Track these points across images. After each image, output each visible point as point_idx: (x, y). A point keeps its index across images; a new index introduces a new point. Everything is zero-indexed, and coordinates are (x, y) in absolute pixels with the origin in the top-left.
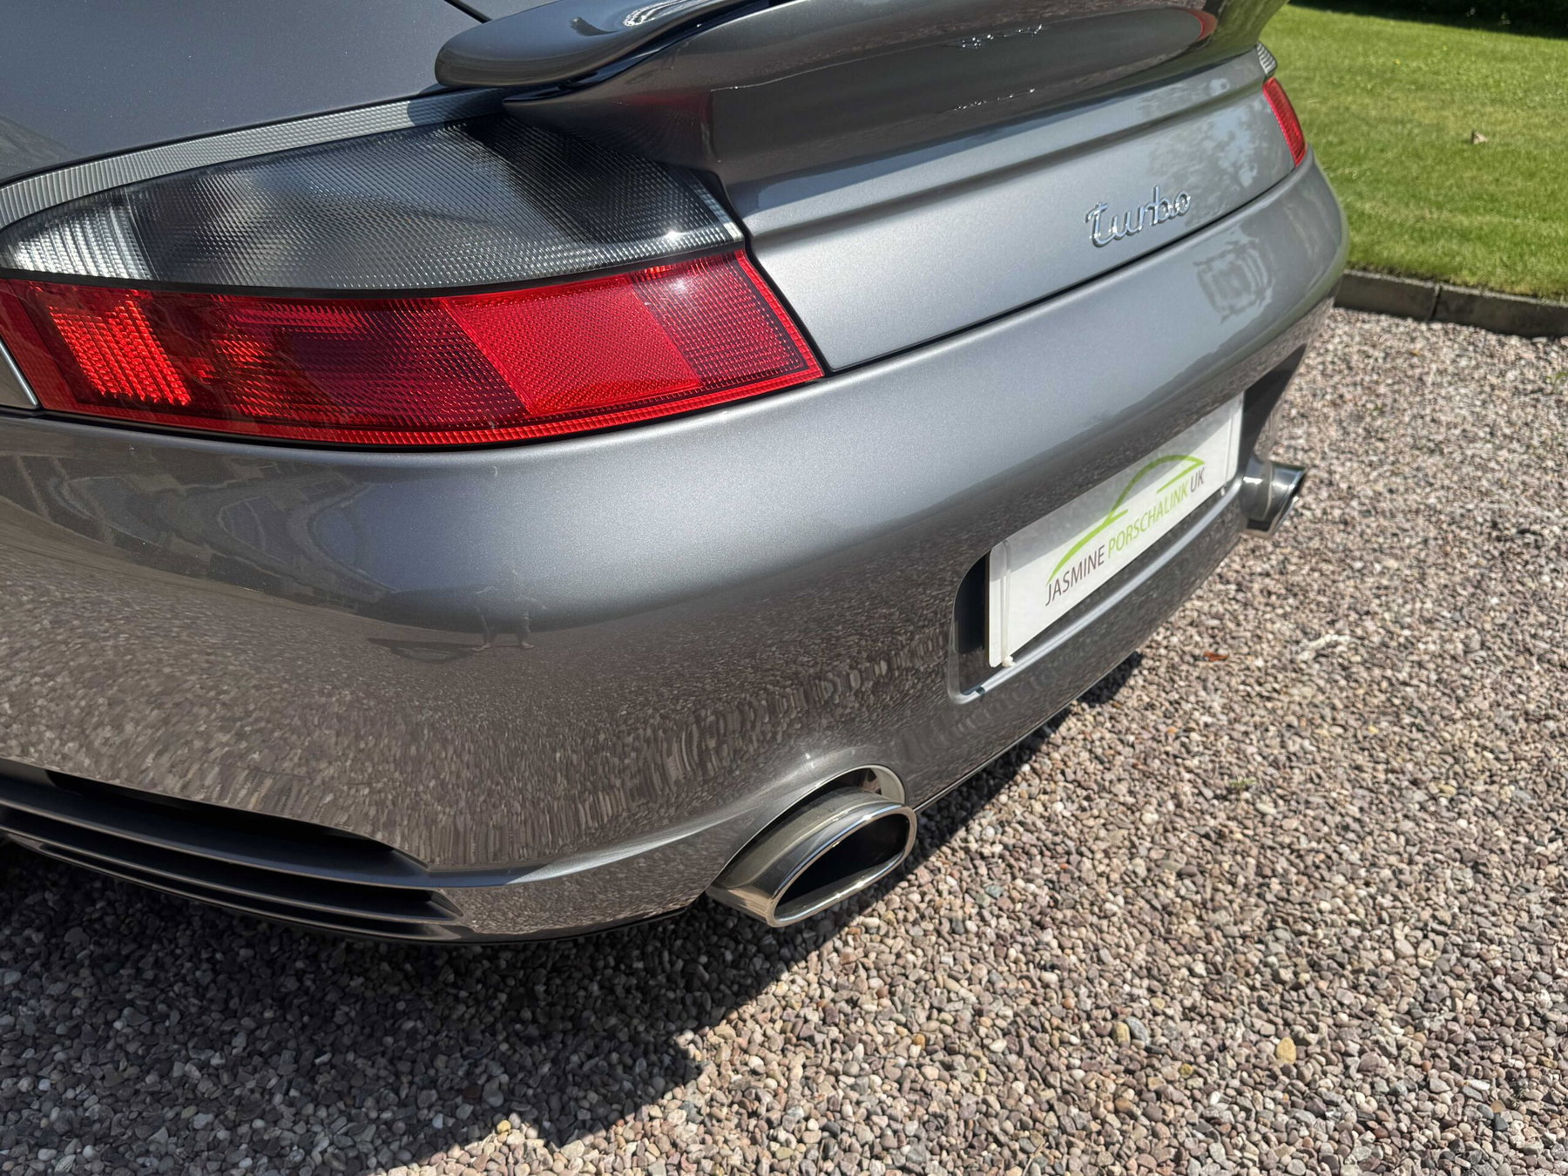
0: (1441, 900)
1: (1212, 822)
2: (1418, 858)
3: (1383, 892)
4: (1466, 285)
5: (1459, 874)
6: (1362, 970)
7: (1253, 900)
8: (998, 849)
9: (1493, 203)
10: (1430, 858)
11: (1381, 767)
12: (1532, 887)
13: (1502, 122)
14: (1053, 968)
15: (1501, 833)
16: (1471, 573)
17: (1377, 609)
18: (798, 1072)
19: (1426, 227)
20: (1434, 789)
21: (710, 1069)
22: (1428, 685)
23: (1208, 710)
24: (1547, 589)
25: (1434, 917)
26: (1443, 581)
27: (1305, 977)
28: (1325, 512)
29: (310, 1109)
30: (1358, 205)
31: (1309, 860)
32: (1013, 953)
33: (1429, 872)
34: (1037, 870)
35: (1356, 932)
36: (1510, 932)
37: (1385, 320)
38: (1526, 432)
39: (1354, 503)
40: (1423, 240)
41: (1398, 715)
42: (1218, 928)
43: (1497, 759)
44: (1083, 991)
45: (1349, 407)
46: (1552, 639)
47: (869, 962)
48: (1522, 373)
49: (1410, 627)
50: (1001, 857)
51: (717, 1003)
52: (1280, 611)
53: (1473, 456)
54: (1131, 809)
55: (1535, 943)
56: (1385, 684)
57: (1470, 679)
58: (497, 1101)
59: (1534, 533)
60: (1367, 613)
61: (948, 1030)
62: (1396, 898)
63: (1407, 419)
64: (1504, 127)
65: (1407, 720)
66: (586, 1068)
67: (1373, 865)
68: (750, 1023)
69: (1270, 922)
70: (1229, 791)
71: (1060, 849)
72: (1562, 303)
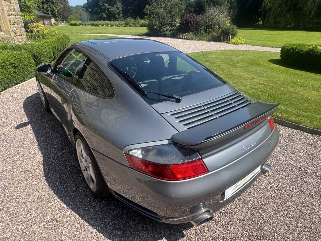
0: (282, 230)
1: (252, 212)
2: (280, 223)
3: (274, 228)
4: (303, 125)
5: (285, 227)
6: (269, 239)
7: (256, 225)
8: (224, 212)
9: (309, 110)
10: (282, 223)
11: (277, 207)
12: (296, 231)
14: (229, 231)
15: (293, 221)
16: (296, 176)
17: (280, 181)
18: (197, 239)
19: (298, 114)
20: (284, 212)
21: (187, 236)
22: (286, 195)
23: (254, 194)
24: (307, 181)
25: (281, 233)
26: (291, 177)
27: (262, 238)
28: (275, 163)
29: (143, 232)
30: (288, 109)
31: (265, 220)
32: (224, 227)
33: (281, 226)
34: (229, 216)
35: (269, 233)
36: (291, 238)
37: (290, 129)
38: (309, 151)
39: (280, 162)
40: (297, 116)
41: (281, 199)
42: (251, 229)
43: (294, 209)
44: (232, 235)
45: (282, 144)
46: (306, 190)
47: (206, 225)
48: (310, 141)
49: (285, 185)
51: (188, 227)
52: (266, 179)
53: (300, 155)
54: (242, 208)
56: (280, 194)
57: (292, 195)
58: (163, 235)
59: (307, 171)
60: (279, 181)
61: (215, 237)
62: (276, 229)
63: (290, 147)
64: (314, 95)
65: (282, 200)
66: (173, 233)
67: (274, 223)
68: (192, 231)
69: (258, 229)
70: (255, 208)
71: (232, 213)
72: (318, 130)
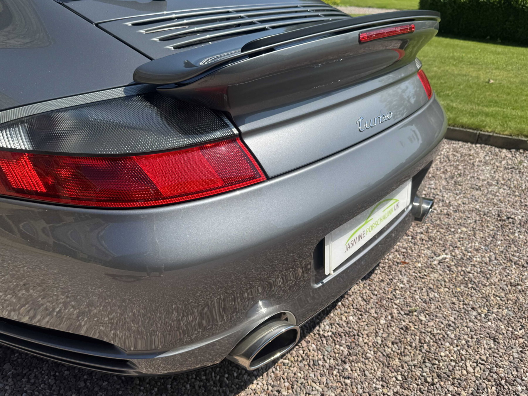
0: (483, 352)
1: (404, 323)
2: (474, 336)
3: (462, 349)
4: (488, 132)
5: (488, 342)
6: (455, 378)
7: (418, 352)
8: (330, 334)
9: (496, 103)
10: (478, 336)
11: (461, 303)
12: (514, 347)
13: (499, 76)
14: (349, 378)
15: (503, 327)
16: (491, 232)
17: (459, 246)
19: (474, 112)
20: (480, 311)
22: (477, 273)
23: (402, 282)
24: (517, 238)
25: (480, 358)
26: (481, 236)
27: (436, 380)
28: (441, 211)
30: (451, 104)
31: (437, 337)
32: (335, 372)
33: (478, 342)
34: (343, 342)
35: (453, 364)
36: (507, 364)
37: (461, 143)
38: (509, 182)
39: (451, 208)
40: (473, 116)
41: (467, 284)
42: (406, 362)
43: (501, 300)
44: (359, 386)
45: (449, 174)
46: (519, 256)
47: (285, 377)
48: (507, 162)
49: (470, 252)
50: (331, 336)
51: (231, 392)
52: (426, 246)
53: (491, 191)
54: (376, 318)
55: (516, 367)
56: (462, 273)
57: (491, 271)
59: (512, 218)
60: (456, 247)
62: (467, 351)
63: (468, 178)
64: (499, 77)
65: (470, 286)
67: (459, 339)
69: (424, 360)
70: (410, 312)
71: (351, 334)
72: (520, 138)
